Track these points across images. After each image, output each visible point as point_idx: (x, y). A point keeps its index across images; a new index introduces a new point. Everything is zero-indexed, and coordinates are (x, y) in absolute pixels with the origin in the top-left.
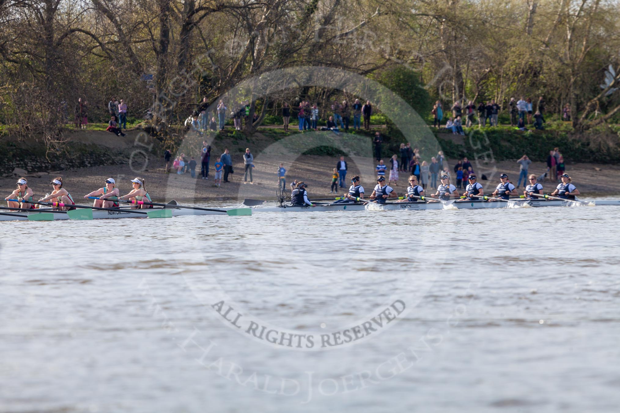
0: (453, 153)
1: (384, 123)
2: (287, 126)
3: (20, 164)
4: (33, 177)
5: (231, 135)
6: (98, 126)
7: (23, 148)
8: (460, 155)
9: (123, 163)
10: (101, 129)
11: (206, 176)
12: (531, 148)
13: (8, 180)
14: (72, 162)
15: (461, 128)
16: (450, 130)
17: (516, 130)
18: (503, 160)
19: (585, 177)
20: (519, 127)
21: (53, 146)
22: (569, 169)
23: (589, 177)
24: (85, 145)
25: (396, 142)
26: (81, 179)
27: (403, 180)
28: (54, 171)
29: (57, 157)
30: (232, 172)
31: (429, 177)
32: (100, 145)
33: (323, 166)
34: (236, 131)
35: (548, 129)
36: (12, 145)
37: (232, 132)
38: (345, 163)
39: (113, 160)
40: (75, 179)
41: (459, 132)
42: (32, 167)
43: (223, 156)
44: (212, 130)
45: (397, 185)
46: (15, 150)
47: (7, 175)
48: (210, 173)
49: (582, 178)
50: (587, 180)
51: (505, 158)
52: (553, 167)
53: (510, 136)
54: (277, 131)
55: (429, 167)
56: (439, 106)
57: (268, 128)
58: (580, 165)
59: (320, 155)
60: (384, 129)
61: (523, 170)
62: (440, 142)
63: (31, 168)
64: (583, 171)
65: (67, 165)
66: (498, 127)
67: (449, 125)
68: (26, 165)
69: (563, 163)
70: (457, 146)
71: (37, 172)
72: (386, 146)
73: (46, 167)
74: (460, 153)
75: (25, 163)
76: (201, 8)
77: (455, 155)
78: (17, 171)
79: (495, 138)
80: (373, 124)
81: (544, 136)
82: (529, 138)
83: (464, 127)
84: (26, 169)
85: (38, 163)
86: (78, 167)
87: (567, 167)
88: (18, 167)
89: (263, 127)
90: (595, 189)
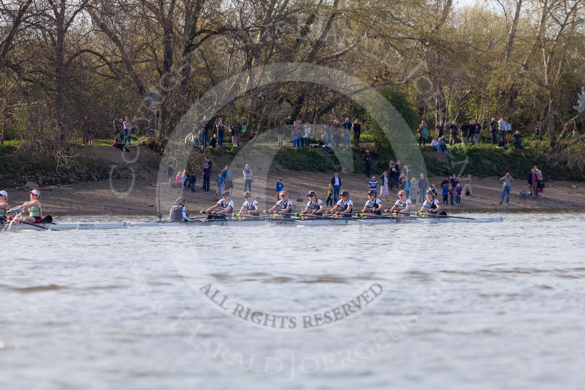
0: (438, 170)
1: (372, 142)
2: (282, 143)
3: (32, 177)
4: (44, 190)
5: (229, 152)
6: (104, 142)
7: (35, 162)
8: (444, 173)
9: (128, 178)
10: (107, 145)
11: (208, 191)
12: (511, 166)
13: (21, 193)
14: (80, 176)
15: (445, 146)
16: (434, 149)
17: (497, 149)
18: (484, 177)
19: (563, 194)
20: (499, 146)
21: (63, 161)
22: (548, 187)
23: (567, 194)
24: (92, 160)
25: (384, 159)
26: (90, 192)
27: (392, 196)
28: (64, 184)
29: (66, 172)
30: (232, 187)
31: (418, 193)
32: (106, 160)
33: (316, 182)
34: (233, 148)
35: (527, 148)
36: (24, 160)
37: (230, 149)
38: (339, 179)
39: (119, 175)
40: (84, 193)
41: (443, 150)
42: (43, 180)
43: (224, 171)
44: (211, 147)
45: (387, 201)
46: (27, 165)
47: (19, 188)
48: (210, 188)
49: (560, 195)
50: (565, 197)
51: (486, 175)
52: (533, 185)
53: (491, 155)
54: (272, 148)
55: (418, 183)
56: (424, 125)
57: (263, 145)
58: (557, 182)
59: (313, 171)
60: (373, 147)
61: (506, 187)
62: (425, 160)
63: (41, 181)
64: (561, 188)
65: (75, 179)
66: (479, 145)
67: (434, 143)
68: (37, 179)
69: (543, 181)
70: (442, 164)
71: (48, 185)
72: (375, 163)
73: (56, 180)
74: (444, 170)
75: (36, 177)
76: (203, 31)
77: (440, 172)
78: (29, 184)
79: (477, 156)
80: (361, 142)
81: (523, 154)
82: (510, 157)
83: (448, 146)
84: (38, 183)
85: (48, 177)
86: (86, 181)
87: (546, 184)
88: (30, 181)
89: (259, 144)
90: (573, 206)
